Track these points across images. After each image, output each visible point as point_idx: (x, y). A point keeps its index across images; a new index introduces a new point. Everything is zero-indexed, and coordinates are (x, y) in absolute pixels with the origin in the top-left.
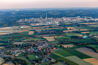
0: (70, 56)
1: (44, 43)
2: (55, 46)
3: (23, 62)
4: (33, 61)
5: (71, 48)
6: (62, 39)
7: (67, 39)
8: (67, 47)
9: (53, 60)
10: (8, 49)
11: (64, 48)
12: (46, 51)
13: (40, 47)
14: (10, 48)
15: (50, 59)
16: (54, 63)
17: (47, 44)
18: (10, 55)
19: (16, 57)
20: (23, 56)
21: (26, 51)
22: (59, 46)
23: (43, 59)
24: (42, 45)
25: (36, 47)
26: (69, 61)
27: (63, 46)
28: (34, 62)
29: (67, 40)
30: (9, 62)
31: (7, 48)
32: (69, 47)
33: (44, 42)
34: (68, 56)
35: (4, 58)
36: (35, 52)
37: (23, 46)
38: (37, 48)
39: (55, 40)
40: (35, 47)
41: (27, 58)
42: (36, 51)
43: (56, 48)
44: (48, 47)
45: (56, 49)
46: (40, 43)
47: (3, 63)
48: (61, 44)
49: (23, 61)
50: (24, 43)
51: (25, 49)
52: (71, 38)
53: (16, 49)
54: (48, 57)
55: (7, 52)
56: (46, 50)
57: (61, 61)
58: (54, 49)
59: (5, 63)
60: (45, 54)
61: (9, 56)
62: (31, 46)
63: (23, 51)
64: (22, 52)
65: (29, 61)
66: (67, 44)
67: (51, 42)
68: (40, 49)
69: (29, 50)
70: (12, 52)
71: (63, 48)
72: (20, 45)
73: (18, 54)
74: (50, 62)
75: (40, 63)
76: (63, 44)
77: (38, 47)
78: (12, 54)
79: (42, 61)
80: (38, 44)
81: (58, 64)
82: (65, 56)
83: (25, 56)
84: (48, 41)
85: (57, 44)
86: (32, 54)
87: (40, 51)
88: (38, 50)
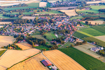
0: (101, 35)
1: (63, 18)
2: (79, 22)
3: (41, 42)
4: (53, 40)
5: (100, 25)
6: (87, 14)
7: (93, 13)
8: (96, 24)
9: (79, 40)
10: (17, 26)
11: (92, 25)
12: (68, 29)
13: (59, 24)
14: (19, 24)
15: (75, 39)
16: (81, 44)
17: (68, 20)
18: (22, 33)
19: (29, 35)
20: (38, 34)
21: (41, 28)
22: (84, 22)
23: (65, 39)
24: (60, 21)
25: (54, 23)
26: (101, 41)
27: (90, 23)
28: (55, 42)
29: (93, 15)
30: (22, 42)
31: (15, 23)
32: (98, 24)
33: (62, 16)
34: (98, 35)
35: (15, 36)
36: (53, 30)
37: (36, 22)
38: (54, 25)
39: (77, 15)
40: (52, 23)
41: (45, 37)
42: (55, 28)
43: (81, 25)
44: (69, 24)
45: (80, 27)
46: (57, 18)
47: (15, 43)
48: (86, 19)
49: (40, 40)
50: (37, 18)
51: (40, 26)
52: (98, 12)
53: (28, 26)
54: (71, 36)
55: (17, 28)
56: (68, 27)
57: (90, 42)
58: (78, 26)
59: (17, 42)
60: (67, 32)
61: (20, 33)
62: (47, 21)
63: (37, 28)
64: (36, 30)
65: (48, 40)
66: (95, 20)
67: (72, 17)
68: (59, 26)
69: (45, 26)
70: (23, 29)
71: (90, 25)
72: (31, 20)
73: (32, 31)
74: (75, 43)
75: (63, 43)
76: (89, 20)
77: (56, 23)
78: (24, 32)
79: (65, 41)
80: (55, 20)
81: (86, 45)
82: (95, 36)
83: (41, 34)
84: (67, 16)
85: (81, 20)
86: (49, 32)
87: (60, 28)
88: (57, 28)
